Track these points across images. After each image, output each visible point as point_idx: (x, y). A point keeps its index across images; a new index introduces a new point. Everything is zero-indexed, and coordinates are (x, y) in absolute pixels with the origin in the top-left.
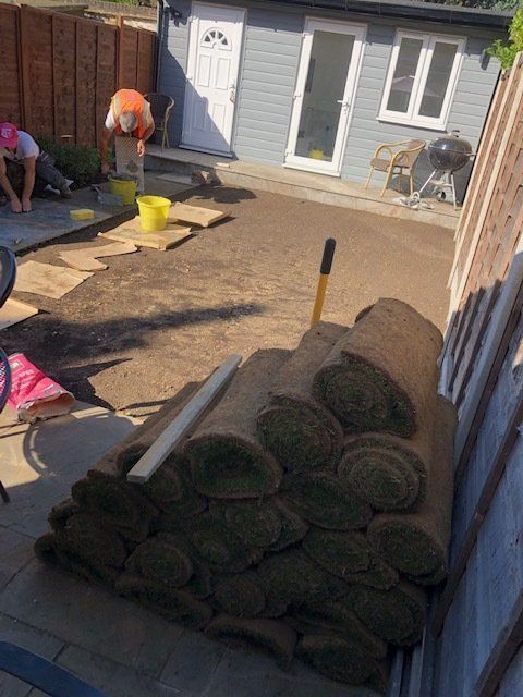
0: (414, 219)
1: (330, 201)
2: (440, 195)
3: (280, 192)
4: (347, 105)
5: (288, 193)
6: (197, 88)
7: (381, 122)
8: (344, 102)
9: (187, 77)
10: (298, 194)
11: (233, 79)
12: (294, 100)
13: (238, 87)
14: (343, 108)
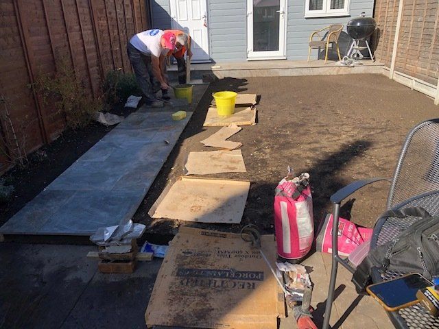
0: (352, 73)
1: (295, 73)
2: (355, 56)
3: (260, 75)
4: (284, 13)
5: (266, 74)
6: (179, 23)
7: (306, 18)
8: (281, 11)
9: (172, 16)
10: (273, 74)
11: (204, 12)
12: (247, 16)
13: (208, 16)
14: (281, 16)
